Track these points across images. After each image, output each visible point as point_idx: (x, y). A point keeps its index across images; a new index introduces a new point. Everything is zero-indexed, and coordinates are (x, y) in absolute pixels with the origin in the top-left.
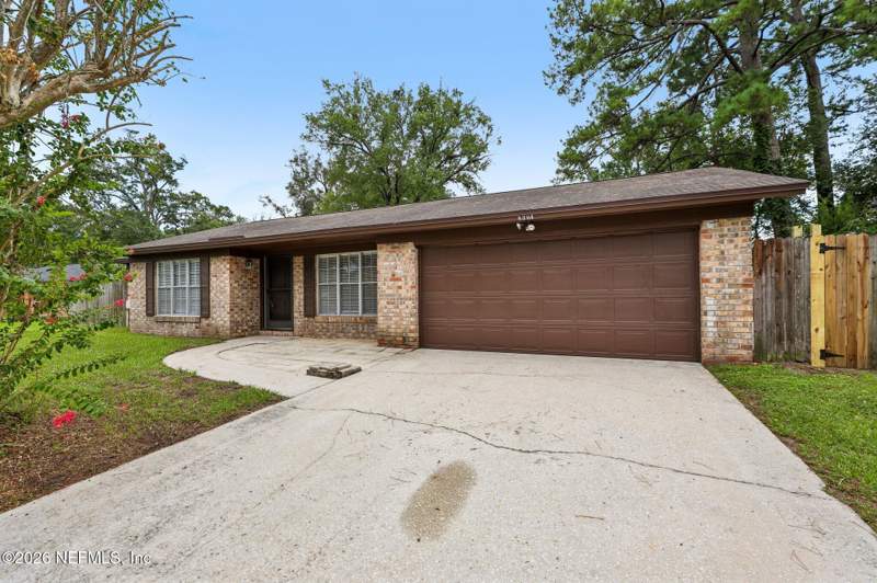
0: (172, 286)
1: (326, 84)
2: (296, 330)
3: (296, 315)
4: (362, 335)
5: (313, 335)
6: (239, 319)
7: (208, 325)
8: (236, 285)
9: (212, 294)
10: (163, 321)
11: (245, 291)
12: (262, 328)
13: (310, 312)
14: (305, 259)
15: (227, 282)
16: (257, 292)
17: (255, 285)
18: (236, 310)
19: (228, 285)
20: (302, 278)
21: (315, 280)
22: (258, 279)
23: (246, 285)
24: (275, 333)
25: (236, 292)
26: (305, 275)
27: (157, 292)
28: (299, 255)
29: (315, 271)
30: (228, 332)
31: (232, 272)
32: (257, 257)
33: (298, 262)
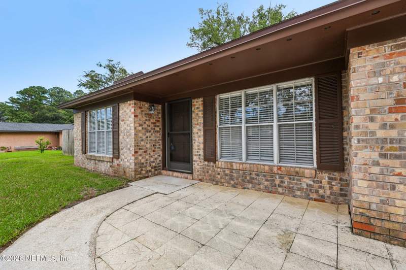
0: (96, 131)
1: (201, 10)
2: (196, 174)
3: (195, 158)
4: (280, 190)
5: (214, 181)
6: (143, 161)
7: (118, 165)
8: (140, 128)
9: (121, 137)
10: (90, 159)
11: (148, 134)
12: (164, 168)
13: (210, 156)
14: (204, 101)
15: (132, 125)
16: (159, 135)
17: (157, 129)
18: (140, 152)
19: (133, 128)
20: (201, 120)
21: (216, 123)
22: (160, 124)
23: (149, 128)
24: (175, 174)
25: (140, 135)
26: (204, 118)
27: (88, 135)
28: (198, 97)
29: (215, 112)
30: (133, 173)
31: (136, 116)
32: (159, 103)
33: (198, 104)
